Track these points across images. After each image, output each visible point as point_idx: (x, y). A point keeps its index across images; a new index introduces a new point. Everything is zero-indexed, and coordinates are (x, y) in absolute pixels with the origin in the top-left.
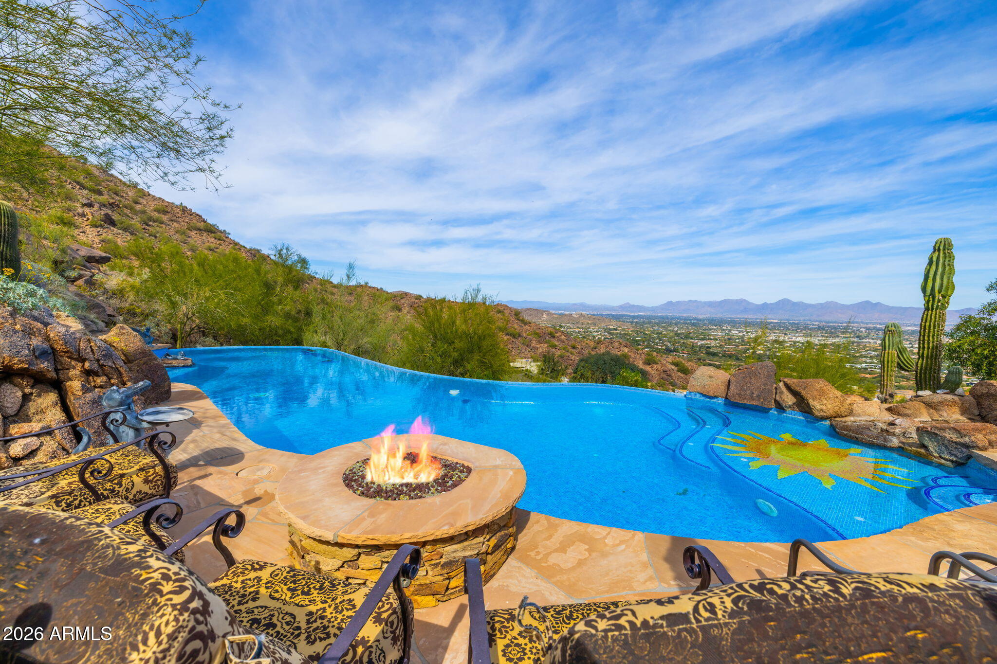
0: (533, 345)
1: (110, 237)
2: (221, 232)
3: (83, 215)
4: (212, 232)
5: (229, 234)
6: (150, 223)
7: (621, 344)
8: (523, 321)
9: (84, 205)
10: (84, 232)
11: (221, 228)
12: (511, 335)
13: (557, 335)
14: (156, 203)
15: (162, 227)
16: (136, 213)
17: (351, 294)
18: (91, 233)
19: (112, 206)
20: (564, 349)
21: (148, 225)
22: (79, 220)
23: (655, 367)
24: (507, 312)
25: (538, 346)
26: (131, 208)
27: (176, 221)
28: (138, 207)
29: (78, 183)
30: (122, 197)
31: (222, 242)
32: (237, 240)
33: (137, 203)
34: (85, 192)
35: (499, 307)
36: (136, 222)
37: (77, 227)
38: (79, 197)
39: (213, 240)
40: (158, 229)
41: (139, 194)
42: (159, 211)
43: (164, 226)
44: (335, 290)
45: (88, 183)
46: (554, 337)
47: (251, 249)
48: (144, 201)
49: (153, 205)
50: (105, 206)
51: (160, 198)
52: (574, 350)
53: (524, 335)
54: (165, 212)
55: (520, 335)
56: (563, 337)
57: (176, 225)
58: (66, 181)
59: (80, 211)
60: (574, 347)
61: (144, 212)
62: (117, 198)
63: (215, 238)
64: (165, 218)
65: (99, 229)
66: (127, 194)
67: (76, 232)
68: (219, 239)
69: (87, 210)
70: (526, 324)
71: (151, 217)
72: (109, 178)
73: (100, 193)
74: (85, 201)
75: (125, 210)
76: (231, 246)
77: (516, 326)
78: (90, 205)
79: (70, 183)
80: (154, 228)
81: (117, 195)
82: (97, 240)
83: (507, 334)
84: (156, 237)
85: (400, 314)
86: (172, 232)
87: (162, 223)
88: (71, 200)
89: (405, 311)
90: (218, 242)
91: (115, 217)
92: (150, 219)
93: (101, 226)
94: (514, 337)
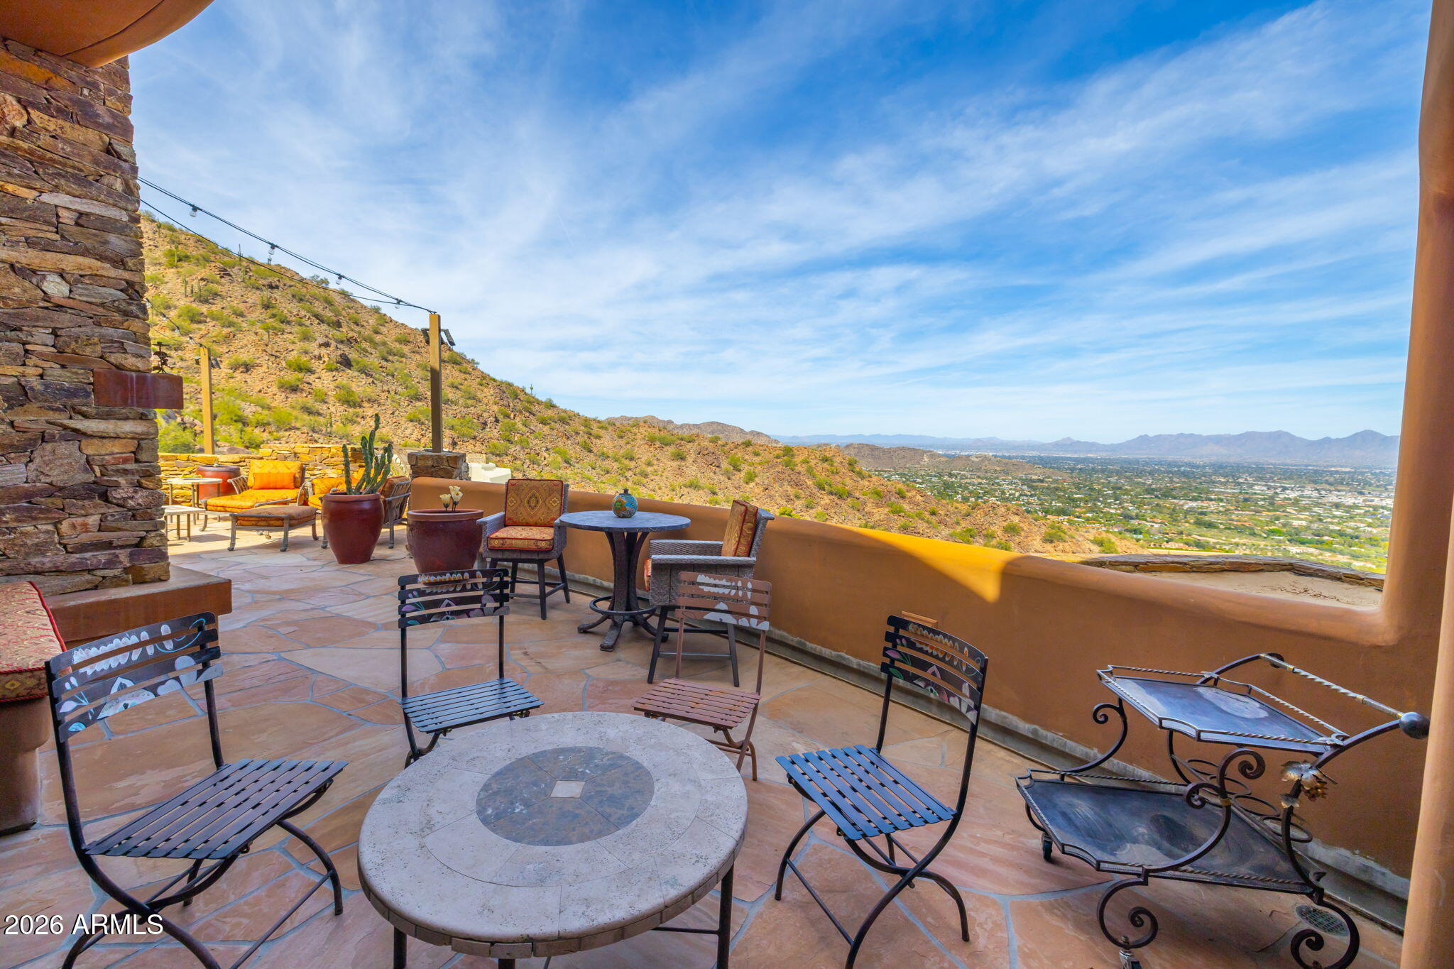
0: (867, 509)
1: (344, 382)
2: (468, 362)
3: (320, 358)
4: (457, 364)
5: (478, 364)
6: (390, 358)
7: (1008, 510)
8: (860, 474)
9: (320, 345)
10: (319, 378)
11: (469, 357)
12: (836, 494)
13: (909, 494)
14: (398, 331)
15: (401, 362)
16: (375, 345)
17: (622, 437)
18: (327, 377)
19: (349, 341)
20: (919, 516)
21: (387, 360)
22: (315, 364)
23: (1061, 547)
24: (838, 459)
25: (875, 511)
26: (371, 341)
27: (418, 353)
28: (378, 338)
29: (317, 316)
30: (363, 326)
31: (467, 376)
32: (486, 371)
33: (377, 333)
34: (324, 327)
35: (827, 454)
36: (373, 360)
37: (313, 372)
38: (317, 334)
39: (457, 374)
40: (397, 365)
41: (382, 322)
42: (399, 341)
43: (404, 360)
44: (602, 432)
45: (328, 314)
46: (903, 497)
47: (502, 382)
48: (383, 329)
49: (395, 333)
50: (342, 342)
51: (402, 324)
52: (934, 517)
53: (857, 495)
54: (407, 342)
55: (849, 495)
56: (918, 497)
57: (418, 357)
58: (305, 316)
59: (316, 353)
60: (933, 513)
61: (384, 344)
62: (357, 329)
63: (461, 371)
64: (406, 349)
65: (334, 373)
66: (367, 322)
67: (311, 378)
68: (465, 373)
69: (324, 351)
70: (863, 478)
71: (391, 350)
72: (349, 304)
73: (338, 325)
74: (321, 340)
75: (364, 345)
76: (478, 380)
77: (848, 481)
78: (327, 345)
79: (309, 318)
80: (395, 365)
81: (358, 325)
82: (332, 386)
83: (831, 493)
84: (393, 376)
85: (683, 464)
86: (413, 367)
87: (403, 356)
88: (308, 340)
89: (690, 459)
90: (463, 376)
91: (353, 355)
92: (390, 353)
93: (337, 370)
94: (840, 497)
